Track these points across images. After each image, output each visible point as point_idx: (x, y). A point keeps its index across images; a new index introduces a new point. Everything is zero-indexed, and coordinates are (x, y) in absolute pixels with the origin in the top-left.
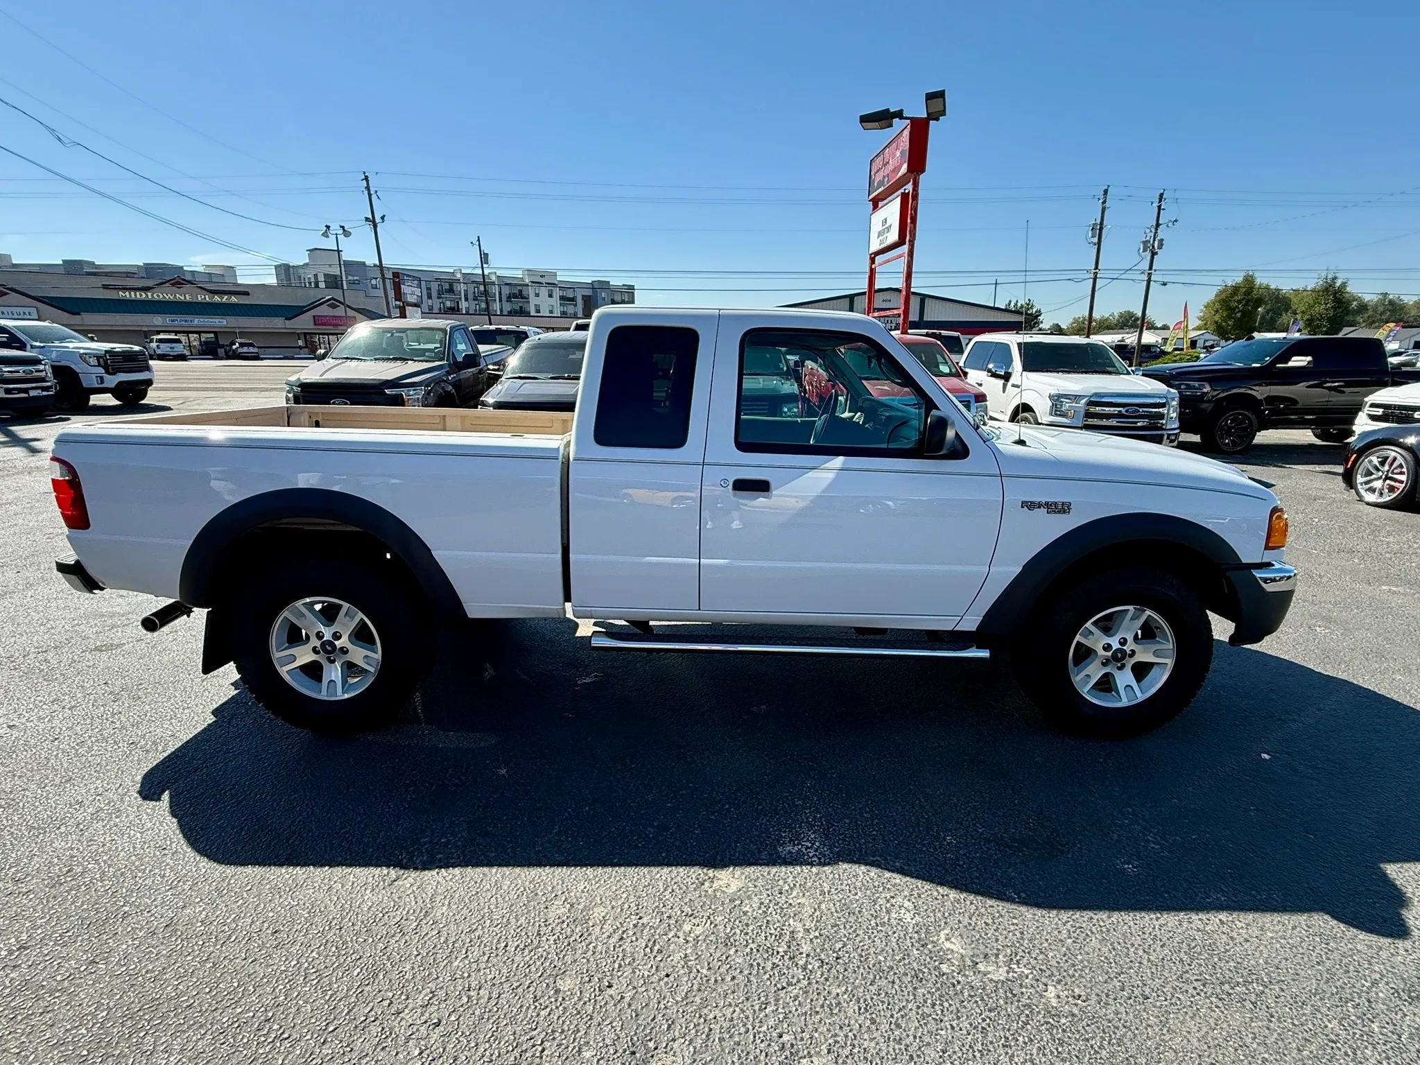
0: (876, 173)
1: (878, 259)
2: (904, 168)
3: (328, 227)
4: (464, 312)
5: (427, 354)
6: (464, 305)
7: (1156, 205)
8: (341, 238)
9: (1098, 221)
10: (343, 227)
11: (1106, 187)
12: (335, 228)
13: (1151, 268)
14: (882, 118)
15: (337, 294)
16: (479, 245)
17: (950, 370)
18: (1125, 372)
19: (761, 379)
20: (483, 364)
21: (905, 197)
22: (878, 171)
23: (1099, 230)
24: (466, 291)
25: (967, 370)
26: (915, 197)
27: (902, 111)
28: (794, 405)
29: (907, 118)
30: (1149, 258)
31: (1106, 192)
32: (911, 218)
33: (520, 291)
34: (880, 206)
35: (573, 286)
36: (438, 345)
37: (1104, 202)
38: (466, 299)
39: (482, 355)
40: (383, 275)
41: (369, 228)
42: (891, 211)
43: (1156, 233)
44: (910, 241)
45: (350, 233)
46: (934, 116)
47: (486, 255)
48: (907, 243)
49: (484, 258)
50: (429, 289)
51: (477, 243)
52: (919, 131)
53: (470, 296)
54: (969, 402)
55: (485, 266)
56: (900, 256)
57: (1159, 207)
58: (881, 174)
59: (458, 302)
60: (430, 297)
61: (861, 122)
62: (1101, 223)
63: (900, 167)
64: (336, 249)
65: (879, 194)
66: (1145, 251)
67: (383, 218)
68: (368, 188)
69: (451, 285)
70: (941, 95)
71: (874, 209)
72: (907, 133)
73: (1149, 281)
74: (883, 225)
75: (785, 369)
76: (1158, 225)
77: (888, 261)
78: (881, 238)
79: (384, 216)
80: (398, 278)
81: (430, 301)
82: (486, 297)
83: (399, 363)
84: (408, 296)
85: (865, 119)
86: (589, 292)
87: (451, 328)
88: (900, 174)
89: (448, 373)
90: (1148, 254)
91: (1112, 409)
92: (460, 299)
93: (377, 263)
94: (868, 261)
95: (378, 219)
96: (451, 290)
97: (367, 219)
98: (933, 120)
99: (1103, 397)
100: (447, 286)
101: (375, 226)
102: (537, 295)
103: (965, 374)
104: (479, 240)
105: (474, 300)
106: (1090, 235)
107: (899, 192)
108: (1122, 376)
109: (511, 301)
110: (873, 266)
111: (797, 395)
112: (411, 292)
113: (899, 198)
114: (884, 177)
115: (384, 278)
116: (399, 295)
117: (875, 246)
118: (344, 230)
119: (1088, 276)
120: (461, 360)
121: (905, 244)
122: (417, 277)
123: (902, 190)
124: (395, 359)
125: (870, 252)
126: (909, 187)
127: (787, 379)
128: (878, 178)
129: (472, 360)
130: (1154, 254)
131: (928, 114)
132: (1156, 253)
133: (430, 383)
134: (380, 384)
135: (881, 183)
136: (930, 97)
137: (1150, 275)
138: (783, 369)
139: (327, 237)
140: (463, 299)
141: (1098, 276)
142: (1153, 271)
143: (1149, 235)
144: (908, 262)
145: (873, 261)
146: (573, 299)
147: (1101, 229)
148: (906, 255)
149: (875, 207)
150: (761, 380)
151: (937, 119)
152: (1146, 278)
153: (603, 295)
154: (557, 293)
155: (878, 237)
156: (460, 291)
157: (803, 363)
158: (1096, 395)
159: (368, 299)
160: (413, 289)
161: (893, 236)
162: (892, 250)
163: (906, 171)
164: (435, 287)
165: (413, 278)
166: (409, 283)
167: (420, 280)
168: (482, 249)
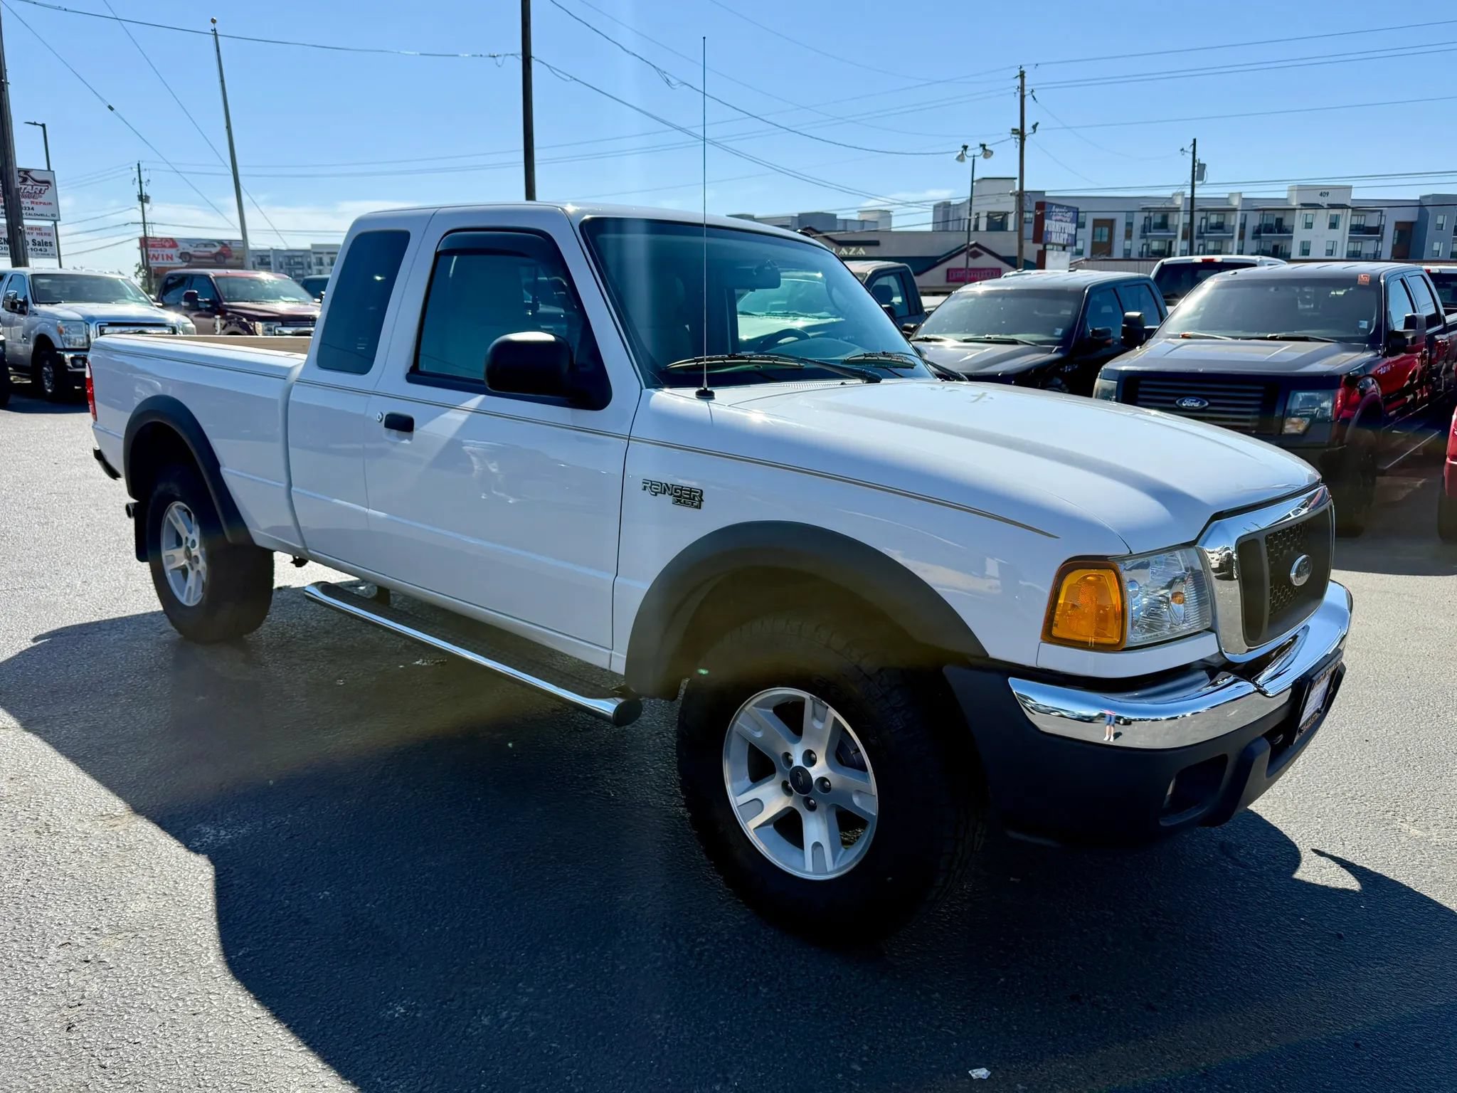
3: (965, 147)
10: (983, 146)
12: (975, 147)
16: (1194, 152)
24: (1187, 225)
33: (1280, 221)
35: (1378, 207)
38: (1184, 237)
40: (1021, 206)
41: (1014, 143)
45: (992, 152)
47: (1203, 167)
49: (1198, 171)
50: (1129, 225)
51: (1191, 150)
55: (1195, 182)
59: (1171, 243)
60: (1129, 236)
67: (1034, 127)
68: (1022, 88)
69: (1165, 218)
79: (1037, 124)
80: (1043, 209)
81: (1127, 242)
84: (1054, 235)
86: (1409, 216)
93: (1017, 189)
95: (1028, 129)
96: (1164, 225)
97: (1014, 131)
100: (1157, 219)
101: (1023, 140)
102: (1309, 226)
104: (1194, 144)
105: (1198, 237)
109: (1260, 237)
112: (1058, 228)
115: (1021, 213)
116: (1039, 236)
118: (984, 149)
122: (1073, 209)
139: (963, 161)
146: (1376, 231)
153: (1440, 220)
154: (1347, 220)
156: (1177, 226)
160: (1063, 225)
164: (1139, 220)
165: (1069, 208)
166: (1058, 218)
167: (1077, 212)
168: (1197, 158)
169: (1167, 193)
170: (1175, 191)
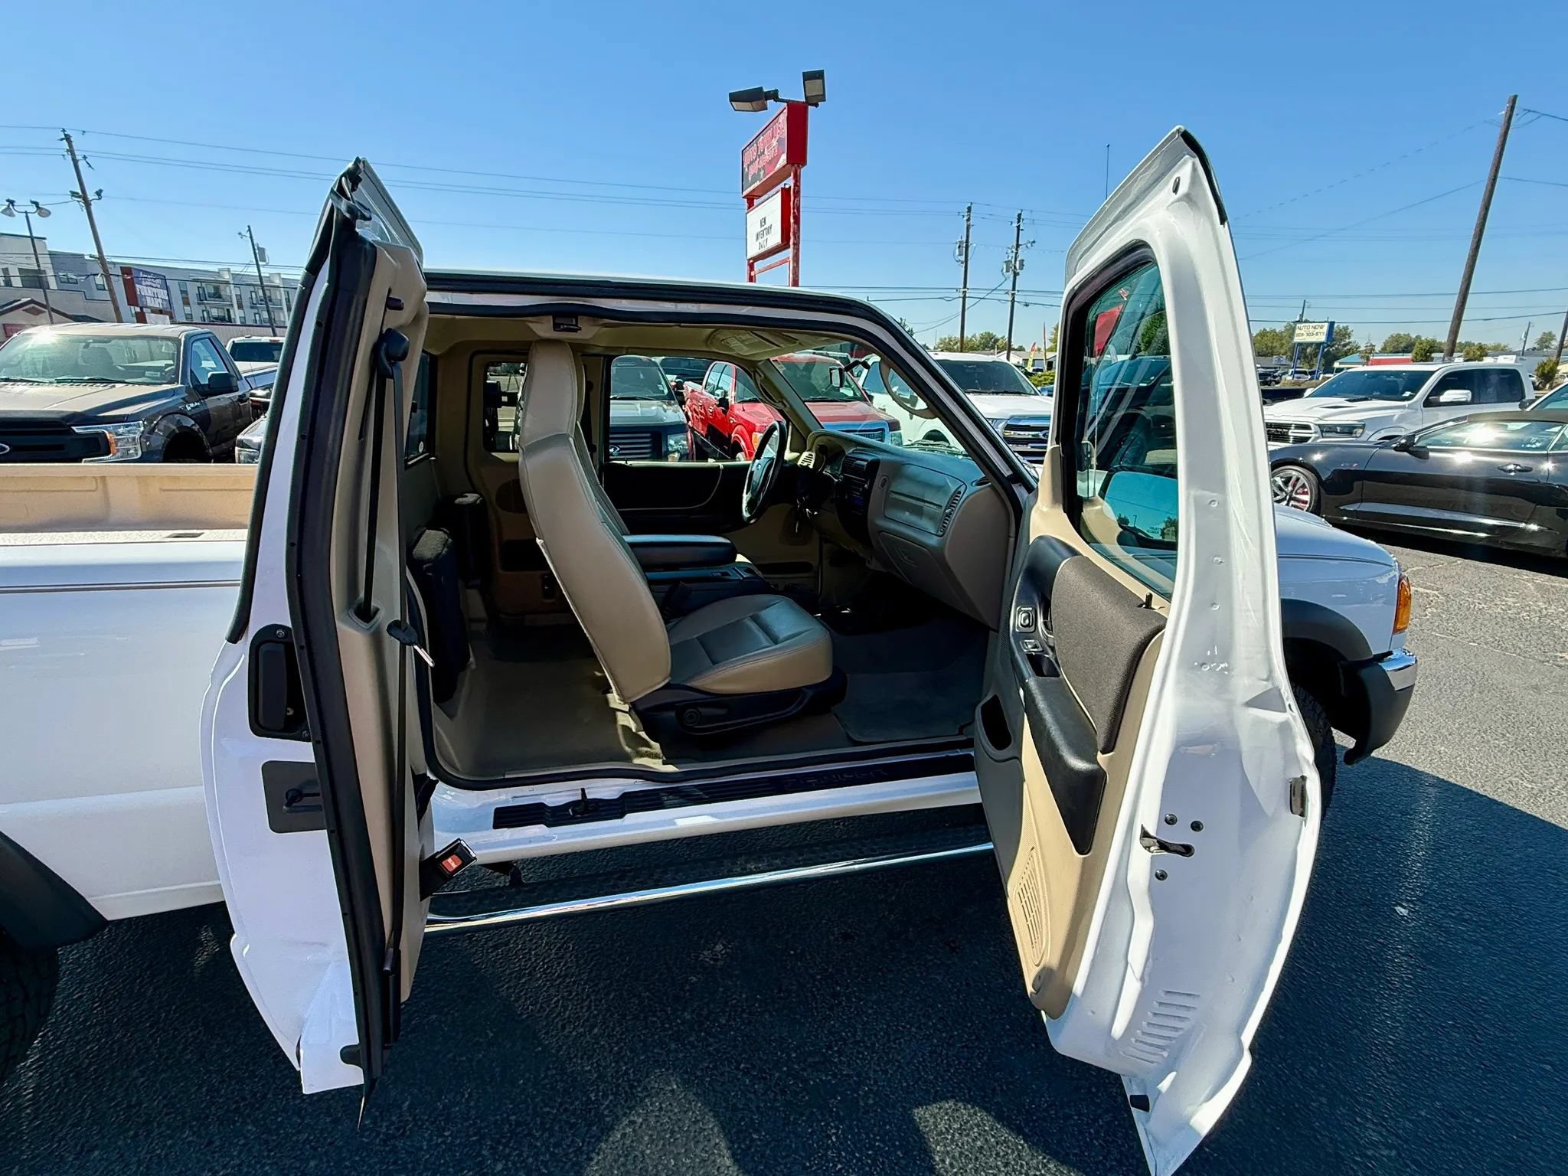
0: (749, 165)
1: (758, 265)
2: (783, 160)
4: (239, 323)
5: (147, 373)
6: (237, 314)
7: (1015, 224)
8: (35, 218)
9: (964, 239)
10: (35, 203)
11: (969, 205)
12: (23, 203)
13: (1014, 289)
14: (756, 98)
15: (38, 295)
16: (251, 237)
17: (855, 394)
18: (1033, 392)
19: (638, 404)
20: (243, 389)
21: (785, 193)
22: (752, 163)
23: (965, 247)
24: (239, 298)
25: (872, 394)
26: (797, 193)
27: (777, 91)
28: (682, 436)
29: (783, 101)
30: (1012, 278)
31: (969, 209)
32: (794, 217)
34: (755, 204)
36: (171, 362)
37: (968, 220)
38: (240, 307)
39: (243, 375)
40: (105, 270)
41: (77, 206)
42: (771, 208)
43: (1017, 253)
44: (794, 244)
45: (50, 212)
46: (814, 100)
47: (262, 250)
48: (792, 246)
49: (259, 254)
50: (184, 292)
51: (248, 235)
52: (797, 117)
53: (246, 303)
54: (883, 430)
55: (260, 263)
56: (784, 262)
57: (1018, 227)
58: (756, 165)
59: (228, 310)
60: (186, 302)
61: (731, 101)
62: (967, 241)
63: (777, 158)
64: (29, 234)
65: (754, 190)
66: (1007, 271)
67: (99, 193)
68: (71, 151)
69: (217, 289)
70: (819, 75)
71: (749, 208)
72: (783, 118)
73: (1013, 301)
74: (761, 226)
75: (666, 391)
76: (1018, 246)
77: (770, 267)
78: (760, 240)
79: (101, 191)
80: (130, 275)
81: (187, 308)
82: (266, 304)
83: (100, 387)
84: (148, 299)
85: (734, 97)
87: (185, 337)
88: (778, 166)
89: (186, 401)
90: (1011, 274)
91: (1027, 433)
92: (232, 305)
93: (96, 254)
94: (747, 268)
95: (91, 195)
96: (217, 295)
97: (74, 194)
98: (812, 105)
99: (1020, 420)
100: (210, 289)
101: (88, 204)
103: (871, 398)
104: (249, 230)
105: (252, 307)
106: (957, 253)
107: (779, 187)
108: (1032, 397)
110: (753, 274)
111: (684, 424)
112: (150, 293)
113: (779, 194)
114: (759, 170)
115: (107, 276)
116: (133, 298)
117: (754, 250)
118: (38, 207)
119: (957, 295)
120: (207, 382)
121: (789, 247)
122: (161, 277)
123: (782, 185)
124: (94, 381)
125: (749, 257)
126: (790, 182)
127: (669, 404)
128: (752, 171)
129: (224, 383)
130: (1016, 274)
131: (806, 98)
132: (1018, 274)
133: (155, 416)
134: (63, 419)
135: (755, 178)
136: (809, 77)
137: (964, 292)
138: (663, 392)
139: (11, 215)
140: (236, 306)
141: (967, 295)
142: (1016, 292)
143: (1011, 255)
144: (794, 267)
145: (751, 267)
147: (967, 247)
148: (791, 259)
149: (751, 205)
150: (638, 406)
151: (816, 105)
152: (1011, 299)
155: (757, 239)
156: (231, 297)
157: (682, 383)
158: (1012, 418)
159: (90, 304)
160: (155, 290)
161: (775, 238)
162: (774, 254)
163: (785, 162)
164: (193, 290)
165: (156, 276)
166: (149, 283)
167: (164, 279)
168: (255, 242)
169: (214, 268)
170: (220, 267)
